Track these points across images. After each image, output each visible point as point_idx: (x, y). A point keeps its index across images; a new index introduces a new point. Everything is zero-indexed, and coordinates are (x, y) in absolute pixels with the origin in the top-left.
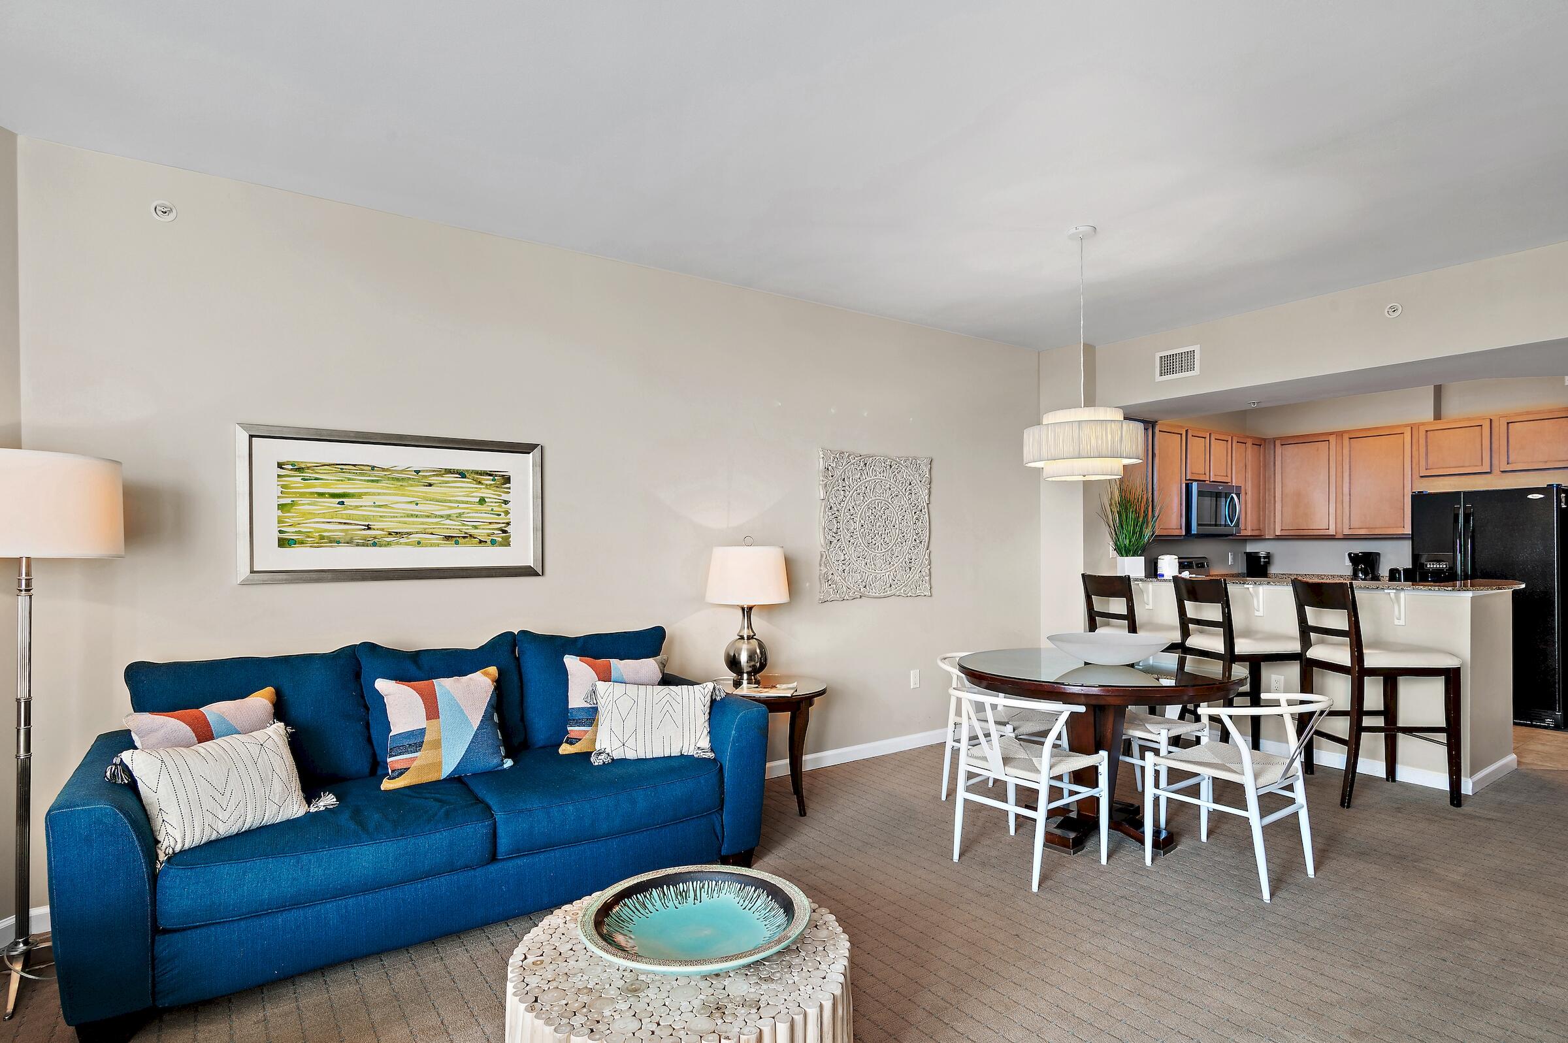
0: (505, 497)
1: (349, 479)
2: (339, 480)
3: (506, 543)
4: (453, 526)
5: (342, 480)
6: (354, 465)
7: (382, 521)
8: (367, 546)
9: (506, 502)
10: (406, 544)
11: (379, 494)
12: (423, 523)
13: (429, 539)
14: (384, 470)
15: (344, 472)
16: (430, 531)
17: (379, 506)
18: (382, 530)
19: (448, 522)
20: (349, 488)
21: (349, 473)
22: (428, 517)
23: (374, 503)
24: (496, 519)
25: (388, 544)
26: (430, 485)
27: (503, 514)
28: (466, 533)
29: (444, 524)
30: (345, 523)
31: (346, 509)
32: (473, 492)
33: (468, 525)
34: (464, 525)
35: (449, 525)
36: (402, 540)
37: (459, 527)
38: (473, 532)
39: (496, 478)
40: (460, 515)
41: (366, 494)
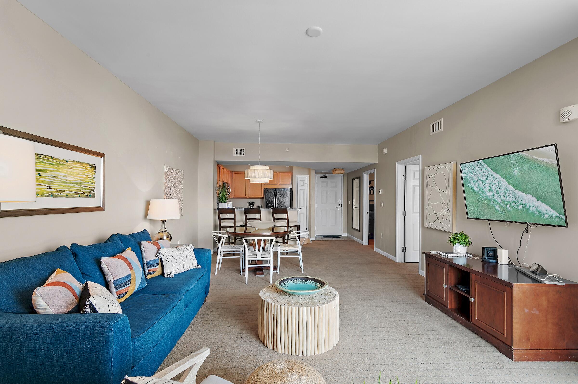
0: (94, 176)
1: (43, 162)
2: (38, 162)
3: (93, 197)
4: (78, 189)
5: (40, 163)
6: (45, 155)
7: (55, 185)
8: (49, 197)
9: (94, 178)
10: (63, 196)
11: (54, 171)
12: (68, 186)
13: (71, 194)
14: (56, 159)
15: (41, 159)
16: (71, 190)
17: (54, 177)
18: (54, 189)
19: (77, 186)
20: (43, 167)
21: (43, 159)
22: (70, 183)
23: (52, 175)
24: (90, 185)
25: (56, 196)
26: (71, 168)
27: (93, 183)
28: (82, 192)
29: (75, 187)
30: (41, 185)
31: (41, 177)
32: (85, 173)
33: (83, 188)
34: (82, 188)
35: (77, 187)
36: (62, 194)
37: (80, 189)
38: (84, 191)
39: (92, 167)
40: (80, 183)
41: (49, 170)
